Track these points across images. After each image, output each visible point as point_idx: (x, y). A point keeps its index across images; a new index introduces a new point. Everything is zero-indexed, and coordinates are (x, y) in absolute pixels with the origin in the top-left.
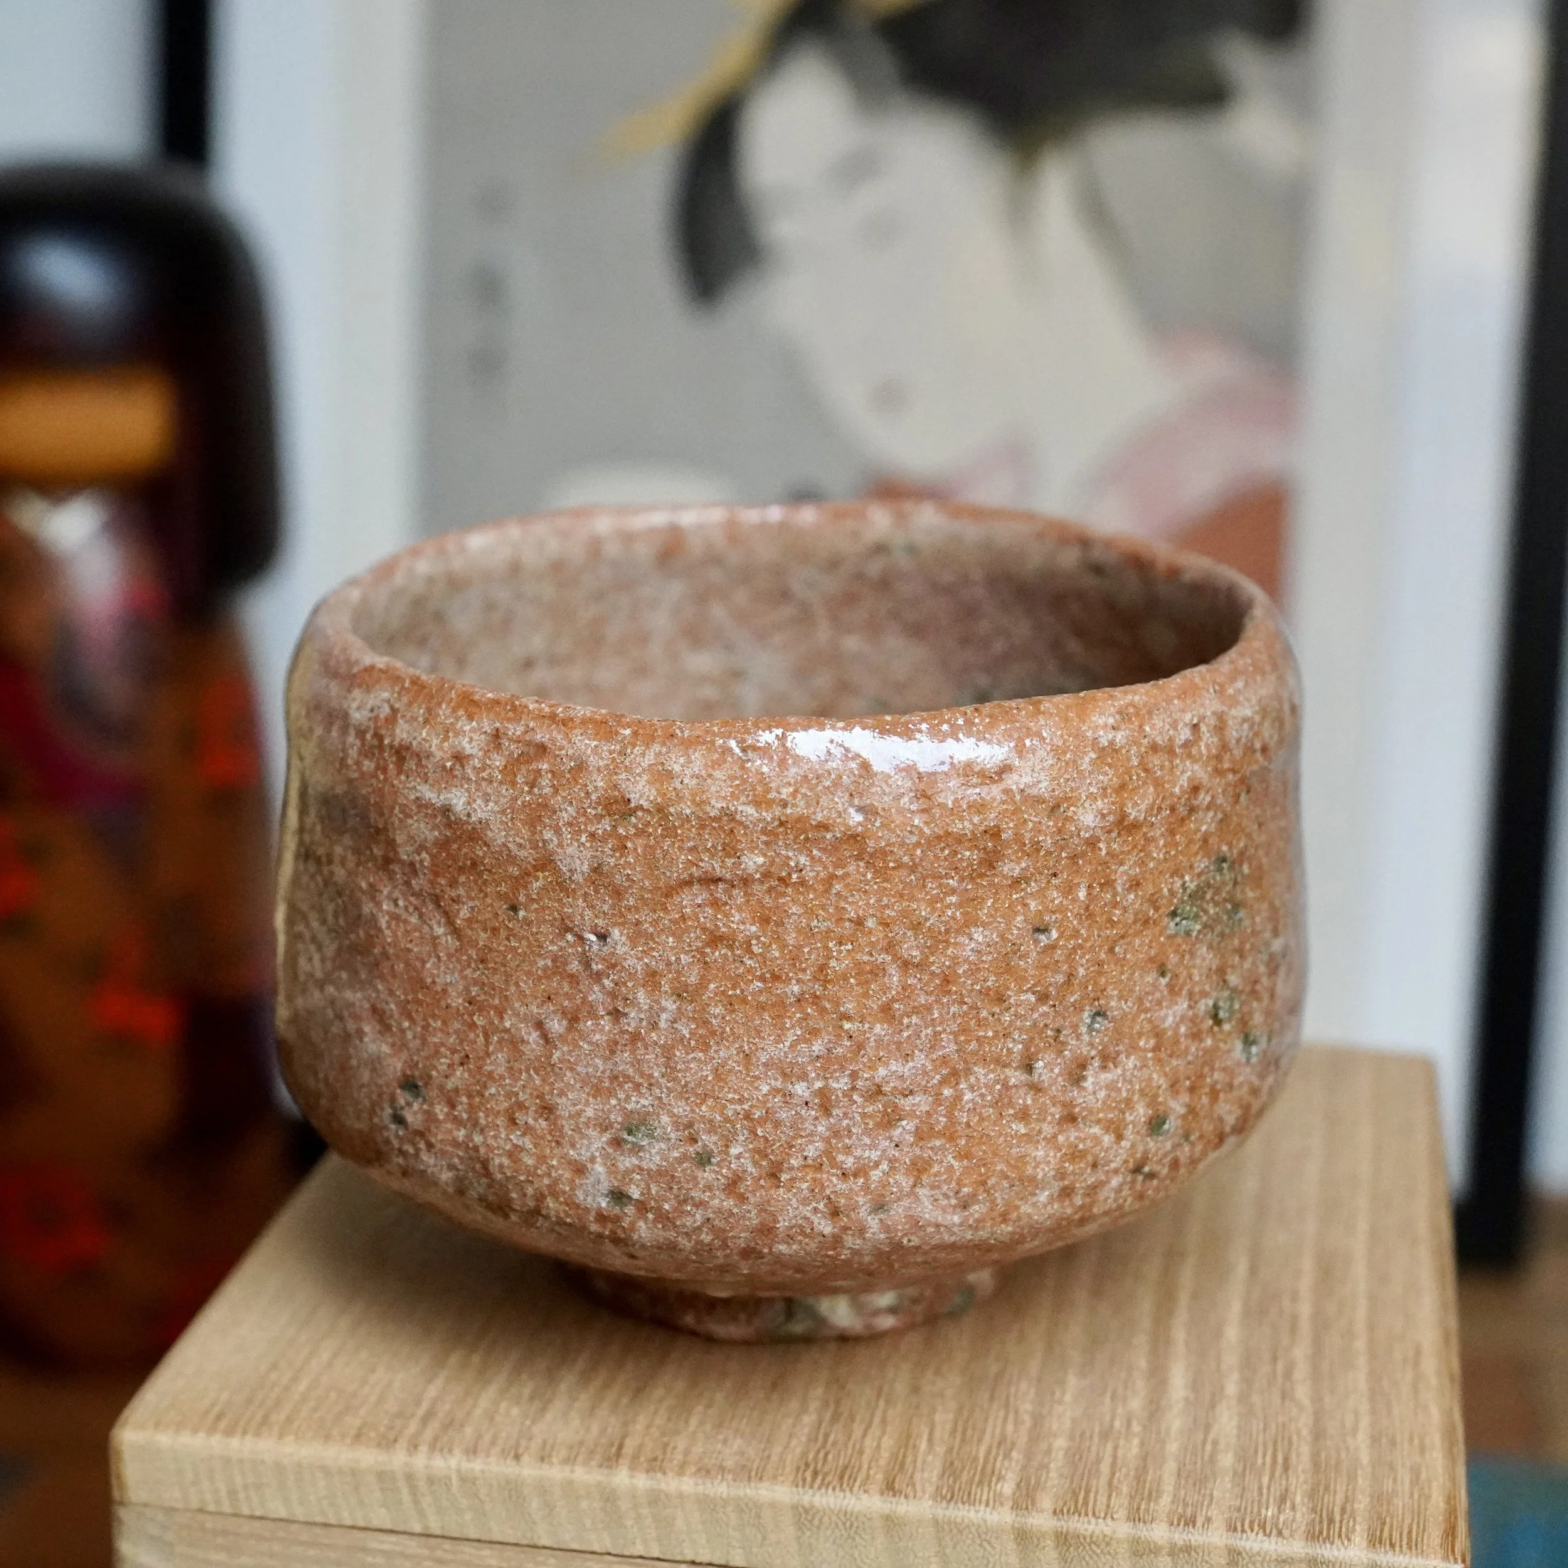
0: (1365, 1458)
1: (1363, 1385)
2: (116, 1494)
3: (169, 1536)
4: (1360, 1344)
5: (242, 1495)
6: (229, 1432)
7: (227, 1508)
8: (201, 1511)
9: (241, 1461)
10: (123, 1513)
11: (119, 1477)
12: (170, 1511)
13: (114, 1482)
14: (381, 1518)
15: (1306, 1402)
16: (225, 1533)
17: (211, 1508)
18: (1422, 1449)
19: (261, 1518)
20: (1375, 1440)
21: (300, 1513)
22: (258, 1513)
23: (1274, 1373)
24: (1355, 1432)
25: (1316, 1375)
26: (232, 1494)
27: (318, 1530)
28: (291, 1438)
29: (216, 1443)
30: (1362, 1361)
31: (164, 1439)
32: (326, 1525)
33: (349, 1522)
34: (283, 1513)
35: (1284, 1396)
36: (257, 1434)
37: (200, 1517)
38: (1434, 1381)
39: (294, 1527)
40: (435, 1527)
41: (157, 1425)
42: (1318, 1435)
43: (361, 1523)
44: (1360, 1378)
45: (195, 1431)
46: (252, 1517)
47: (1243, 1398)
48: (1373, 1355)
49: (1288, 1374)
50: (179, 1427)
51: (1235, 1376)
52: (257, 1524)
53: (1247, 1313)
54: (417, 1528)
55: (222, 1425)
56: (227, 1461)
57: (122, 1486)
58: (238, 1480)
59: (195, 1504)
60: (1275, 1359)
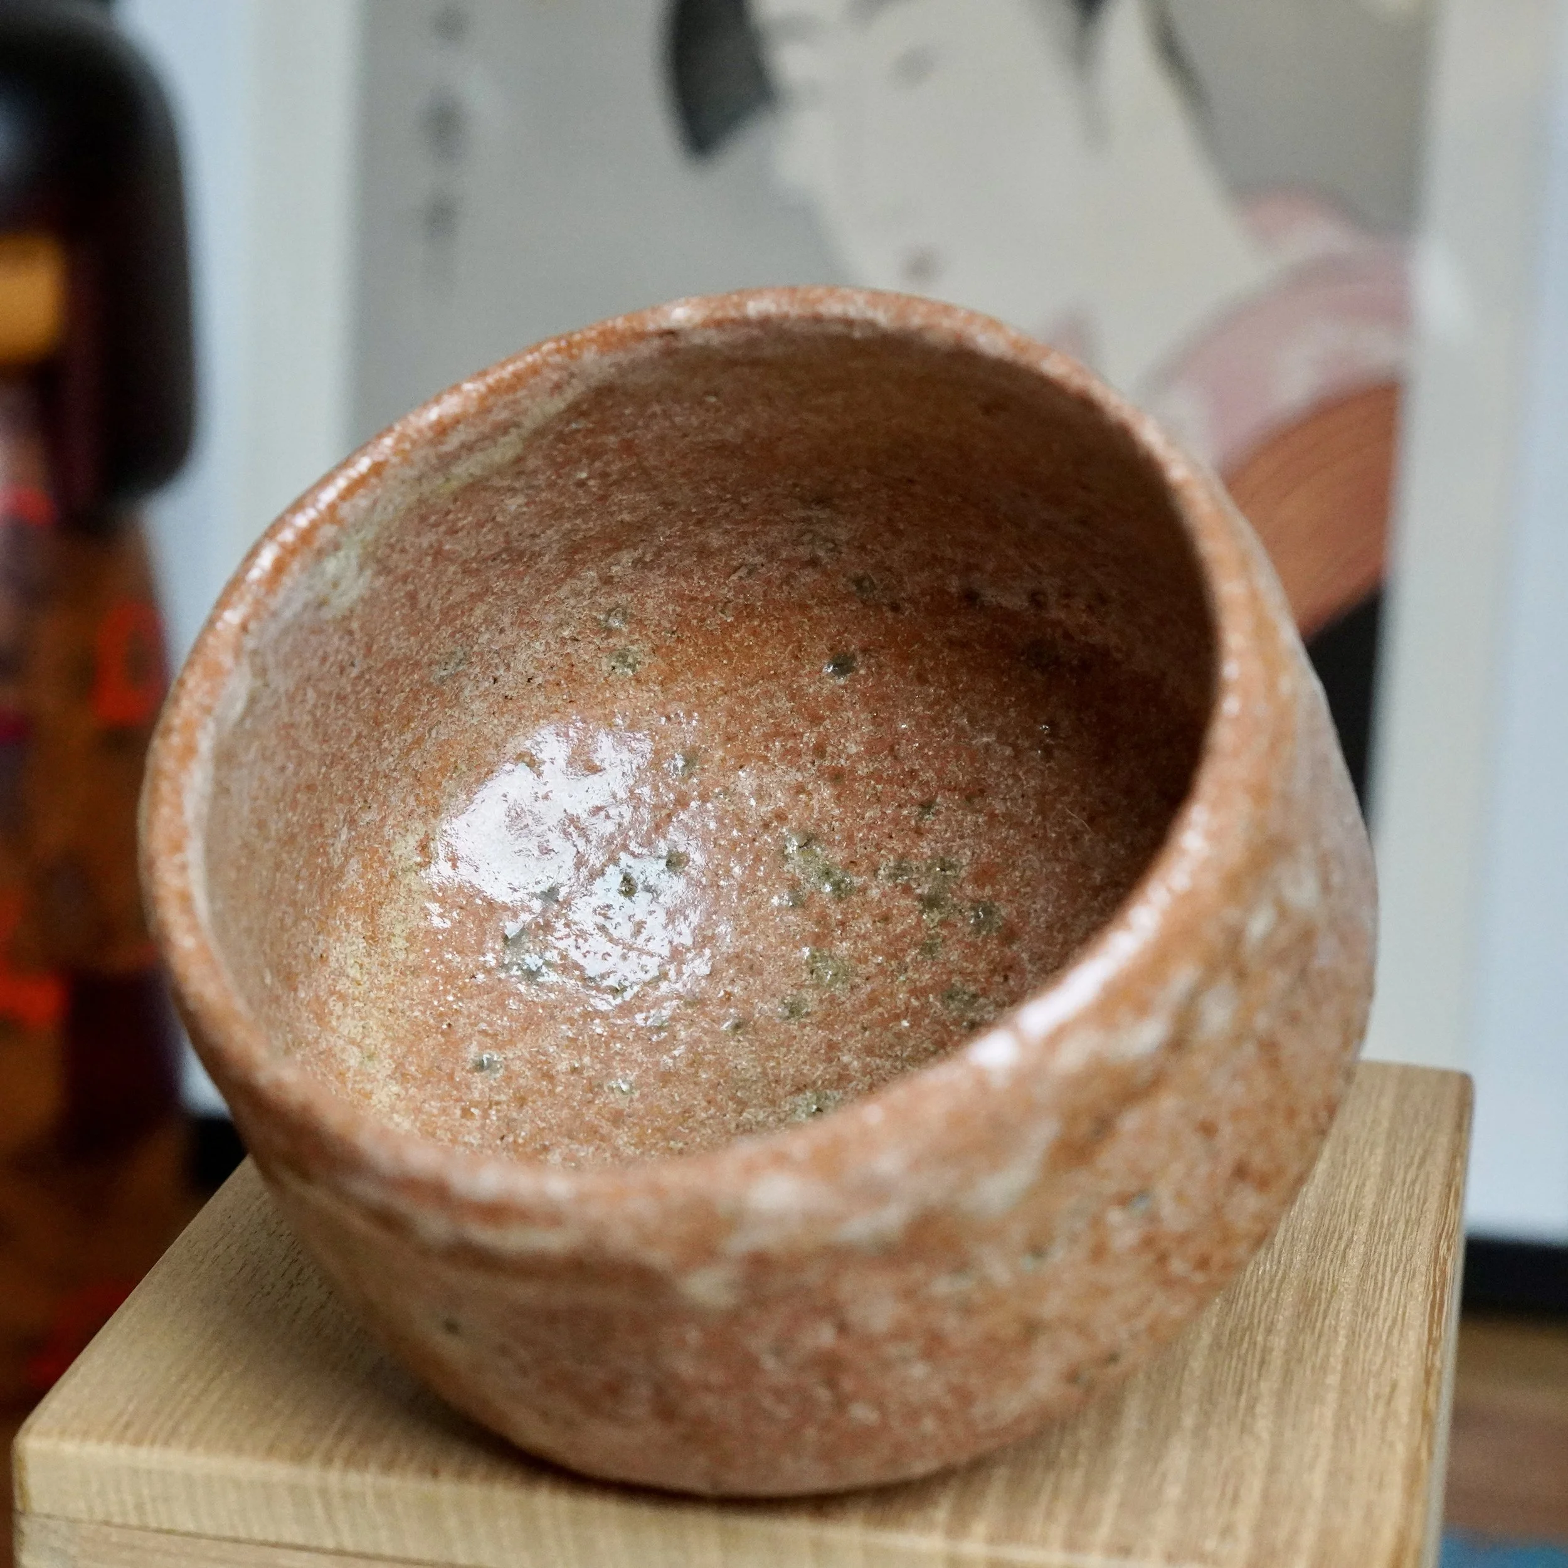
0: (1318, 1493)
1: (1329, 1423)
2: (19, 1505)
3: (73, 1550)
4: (1333, 1380)
5: (149, 1507)
6: (137, 1442)
7: (133, 1520)
8: (107, 1523)
9: (149, 1472)
10: (27, 1526)
11: (21, 1484)
12: (73, 1522)
13: (17, 1492)
14: (292, 1533)
15: (1265, 1436)
16: (133, 1548)
17: (117, 1520)
18: (1380, 1486)
19: (169, 1532)
20: (1332, 1474)
21: (209, 1527)
22: (166, 1526)
23: (1237, 1406)
24: (1311, 1468)
25: (1280, 1410)
26: (140, 1507)
27: (227, 1546)
28: (200, 1449)
29: (123, 1454)
30: (1332, 1397)
31: (69, 1448)
32: (236, 1541)
33: (261, 1537)
34: (191, 1527)
35: (1242, 1430)
36: (166, 1443)
37: (105, 1529)
38: (1405, 1419)
39: (204, 1542)
40: (349, 1544)
41: (63, 1433)
42: (1273, 1469)
43: (272, 1538)
44: (1326, 1413)
45: (101, 1439)
46: (159, 1531)
47: (1200, 1430)
48: (1344, 1392)
49: (1251, 1408)
50: (85, 1435)
51: (1195, 1407)
52: (163, 1538)
53: (1216, 1344)
54: (330, 1543)
55: (131, 1433)
56: (135, 1472)
57: (24, 1495)
58: (146, 1491)
59: (99, 1515)
60: (1239, 1392)
